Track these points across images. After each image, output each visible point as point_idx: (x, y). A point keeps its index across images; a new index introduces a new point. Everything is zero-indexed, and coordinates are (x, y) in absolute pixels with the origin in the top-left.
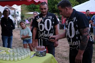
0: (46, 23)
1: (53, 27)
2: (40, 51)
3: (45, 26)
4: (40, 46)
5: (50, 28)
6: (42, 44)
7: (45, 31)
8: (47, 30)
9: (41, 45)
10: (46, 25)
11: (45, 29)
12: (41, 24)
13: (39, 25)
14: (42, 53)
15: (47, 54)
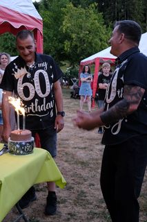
0: (38, 80)
2: (19, 142)
4: (19, 129)
5: (47, 91)
6: (24, 125)
8: (41, 95)
10: (39, 84)
11: (36, 96)
12: (25, 84)
14: (25, 146)
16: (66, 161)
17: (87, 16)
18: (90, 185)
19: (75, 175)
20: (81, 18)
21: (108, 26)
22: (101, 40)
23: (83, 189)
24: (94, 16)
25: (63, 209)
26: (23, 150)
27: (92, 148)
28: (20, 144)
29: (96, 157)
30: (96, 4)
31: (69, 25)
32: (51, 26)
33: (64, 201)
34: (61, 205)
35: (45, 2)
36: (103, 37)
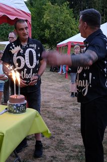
0: (28, 56)
1: (38, 62)
2: (15, 104)
3: (25, 61)
4: (15, 94)
5: (34, 64)
6: (19, 92)
7: (26, 69)
9: (17, 94)
10: (28, 58)
12: (18, 57)
13: (15, 58)
14: (19, 107)
15: (27, 109)
16: (48, 118)
17: (61, 12)
18: (67, 135)
19: (55, 127)
20: (57, 12)
21: (76, 19)
22: (72, 29)
23: (62, 138)
24: (67, 11)
25: (47, 153)
26: (19, 110)
27: (67, 107)
28: (17, 106)
29: (70, 114)
30: (68, 3)
31: (48, 18)
32: (35, 18)
33: (48, 147)
34: (46, 150)
35: (30, 1)
36: (73, 26)
